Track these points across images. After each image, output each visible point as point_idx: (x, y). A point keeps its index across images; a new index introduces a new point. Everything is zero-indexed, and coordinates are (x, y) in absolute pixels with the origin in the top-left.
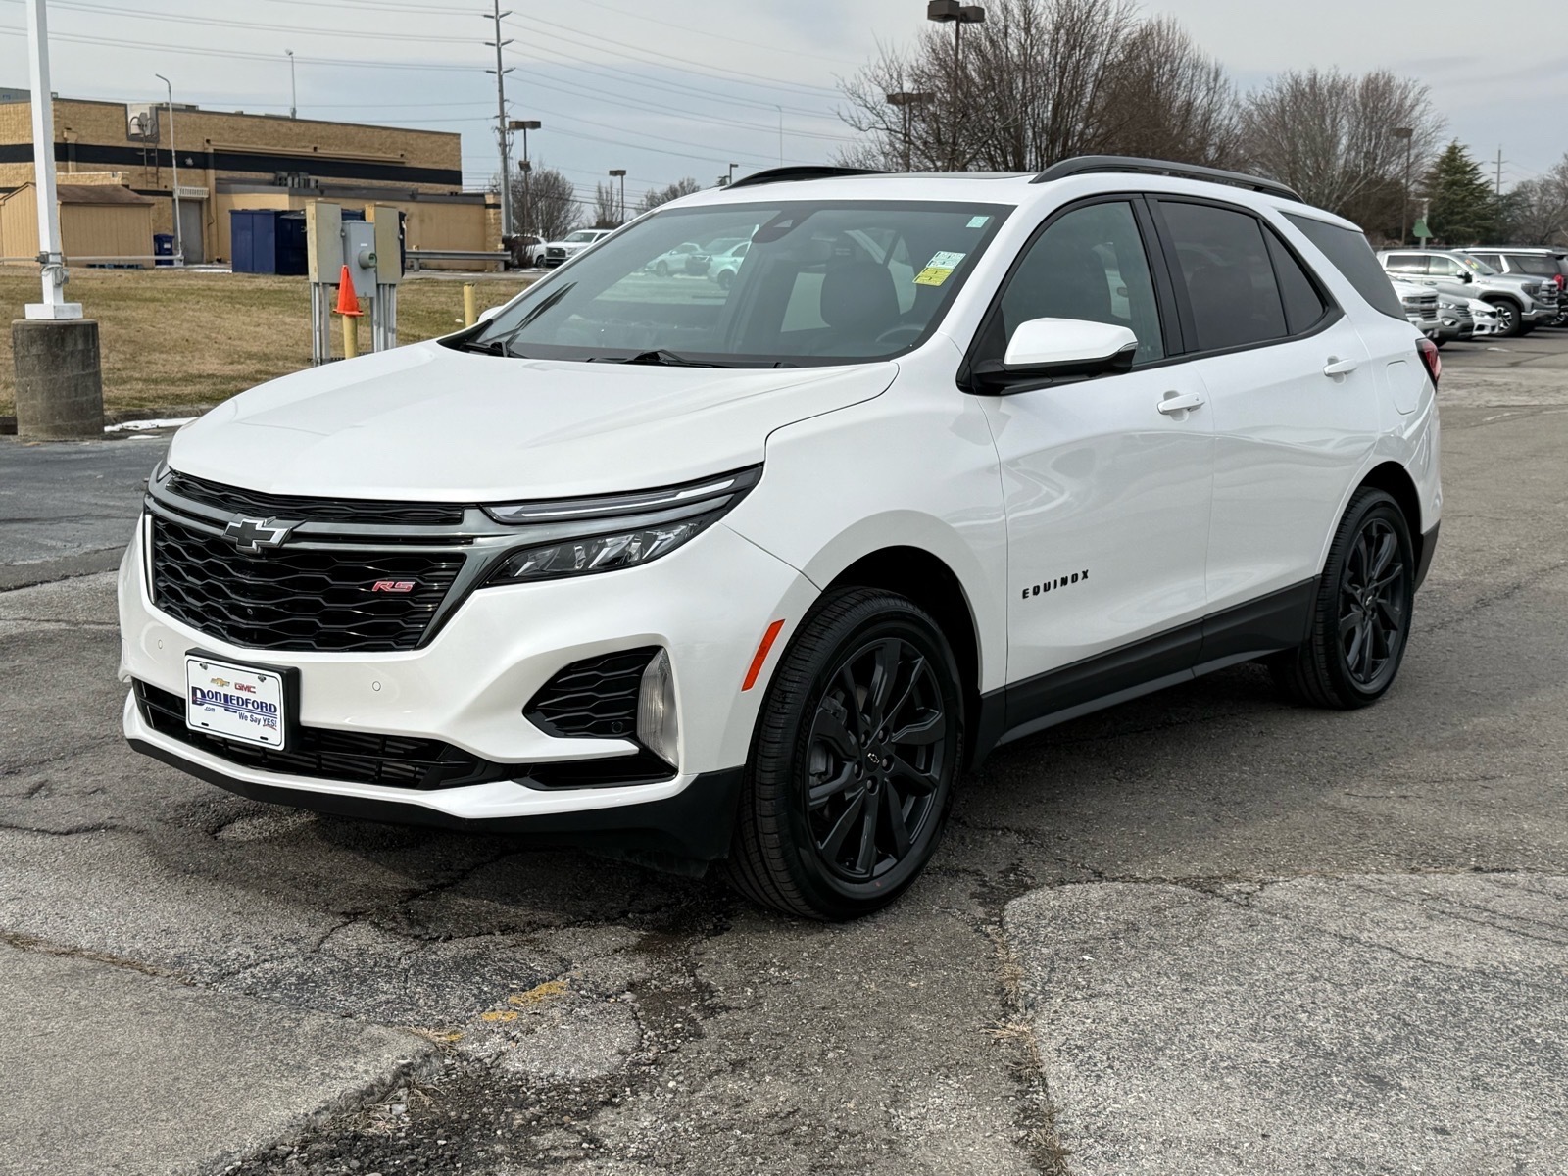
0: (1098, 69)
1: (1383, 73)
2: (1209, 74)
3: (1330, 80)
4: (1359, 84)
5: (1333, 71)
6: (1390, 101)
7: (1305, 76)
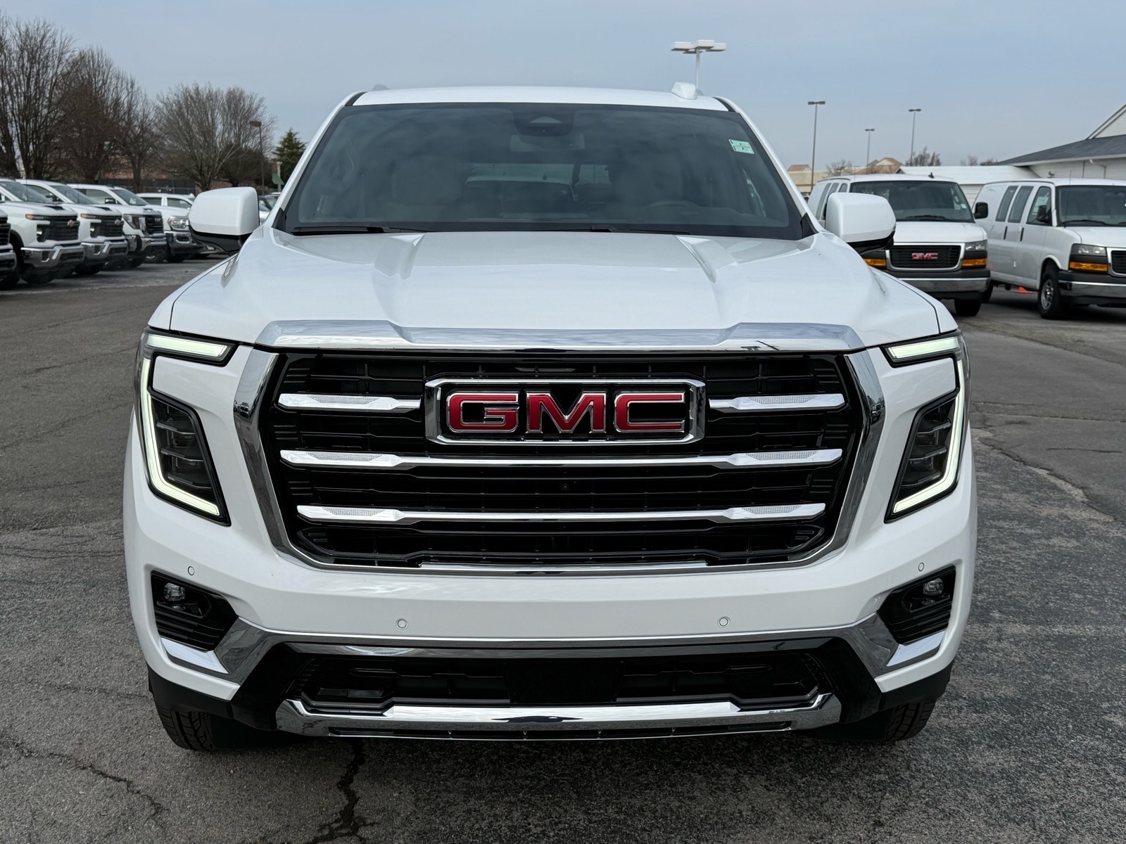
0: (52, 78)
1: (238, 89)
2: (127, 84)
3: (207, 91)
4: (225, 94)
5: (208, 85)
6: (244, 105)
7: (192, 88)
